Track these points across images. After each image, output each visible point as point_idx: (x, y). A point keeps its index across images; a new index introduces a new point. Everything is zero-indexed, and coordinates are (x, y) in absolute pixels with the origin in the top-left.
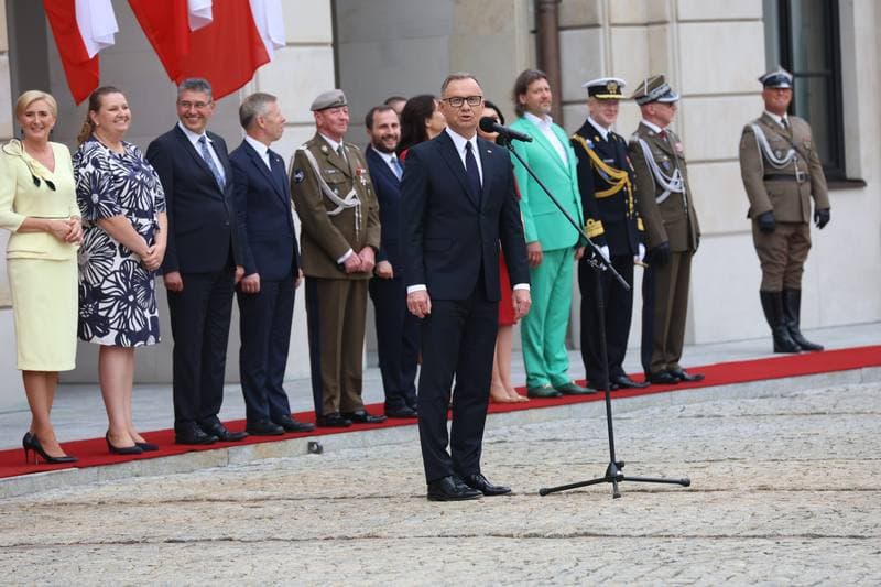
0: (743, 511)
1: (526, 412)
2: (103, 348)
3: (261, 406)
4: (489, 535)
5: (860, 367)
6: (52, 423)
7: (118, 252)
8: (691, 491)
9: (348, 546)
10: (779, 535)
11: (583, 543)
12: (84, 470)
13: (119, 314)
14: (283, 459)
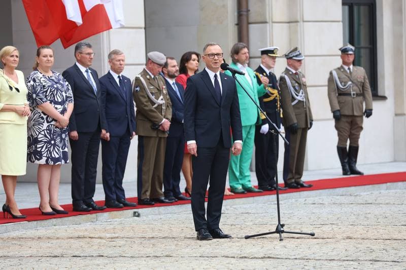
0: (341, 248)
1: (234, 200)
2: (40, 165)
3: (112, 194)
4: (223, 257)
5: (386, 183)
6: (16, 200)
7: (45, 121)
8: (315, 238)
9: (158, 260)
10: (359, 260)
11: (268, 261)
12: (30, 223)
13: (46, 150)
14: (122, 219)
